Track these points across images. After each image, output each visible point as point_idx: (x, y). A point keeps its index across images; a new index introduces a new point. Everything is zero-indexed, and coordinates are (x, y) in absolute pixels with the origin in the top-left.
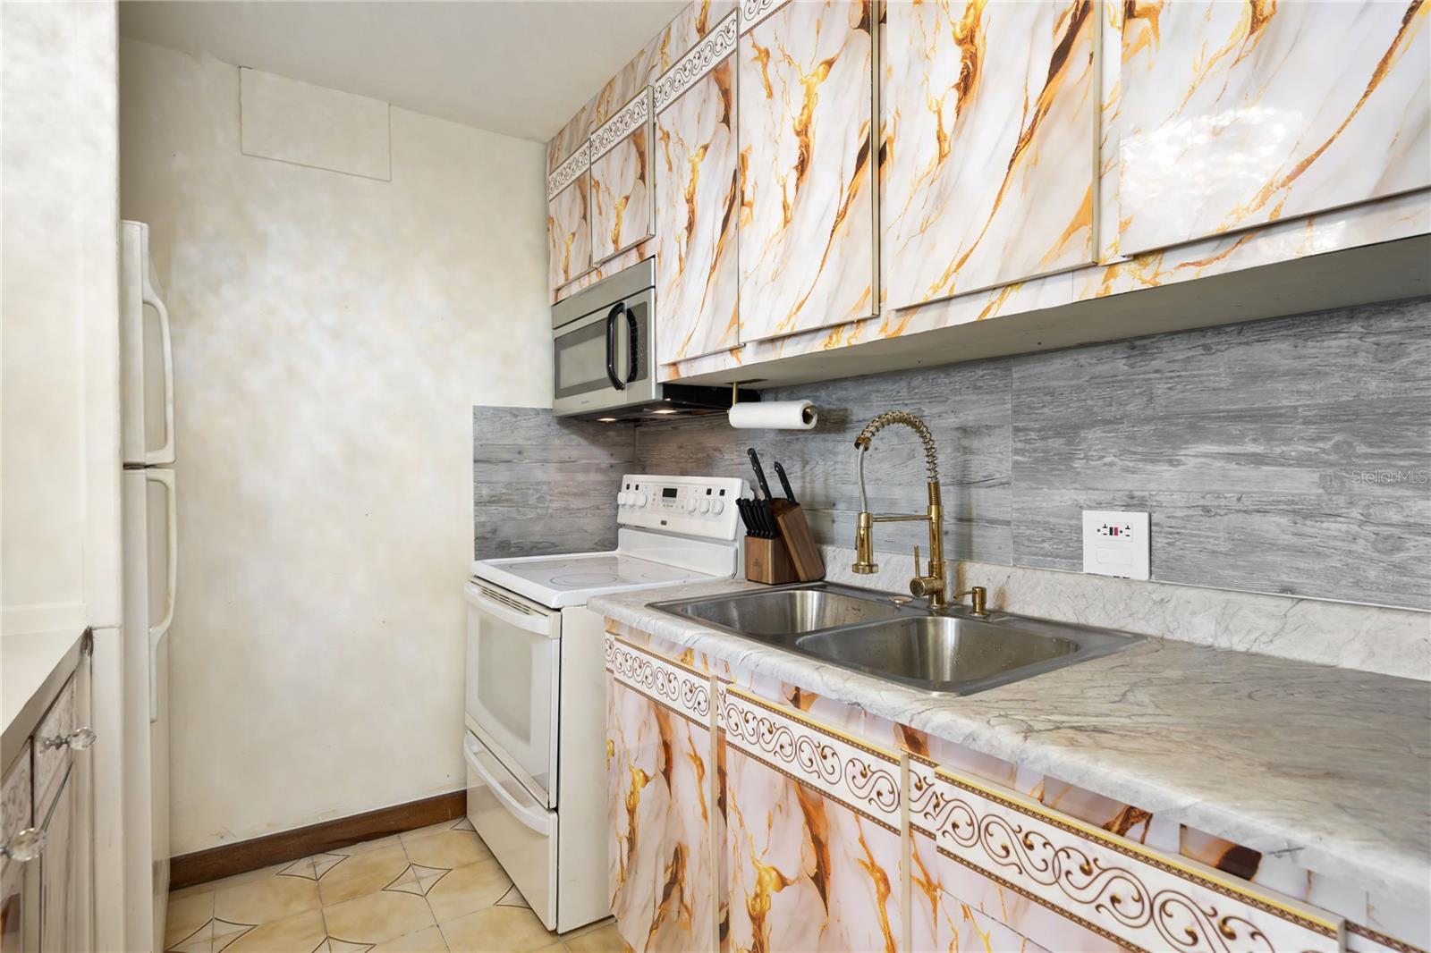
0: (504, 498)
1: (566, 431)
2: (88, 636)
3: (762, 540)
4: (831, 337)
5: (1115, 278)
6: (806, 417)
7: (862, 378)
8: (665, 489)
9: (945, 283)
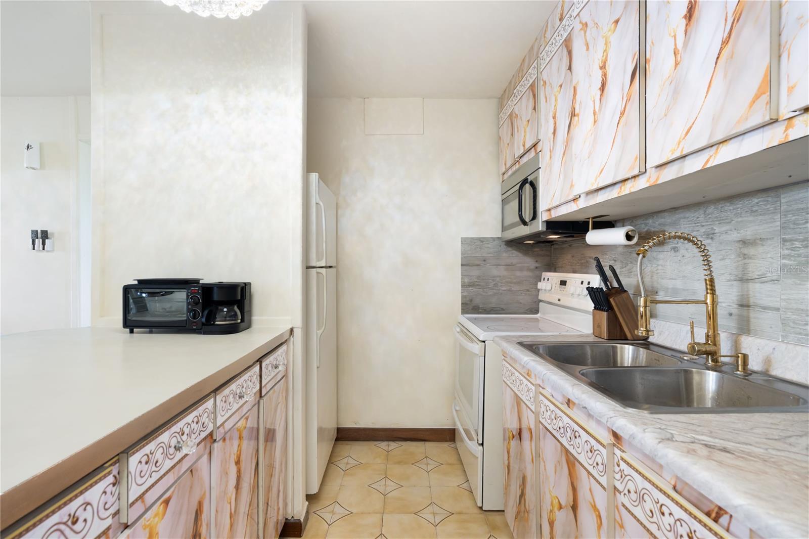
0: (476, 283)
1: (510, 249)
2: (292, 330)
3: (601, 312)
4: (621, 188)
5: (793, 128)
6: (629, 237)
7: (674, 209)
8: (561, 281)
9: (678, 147)
